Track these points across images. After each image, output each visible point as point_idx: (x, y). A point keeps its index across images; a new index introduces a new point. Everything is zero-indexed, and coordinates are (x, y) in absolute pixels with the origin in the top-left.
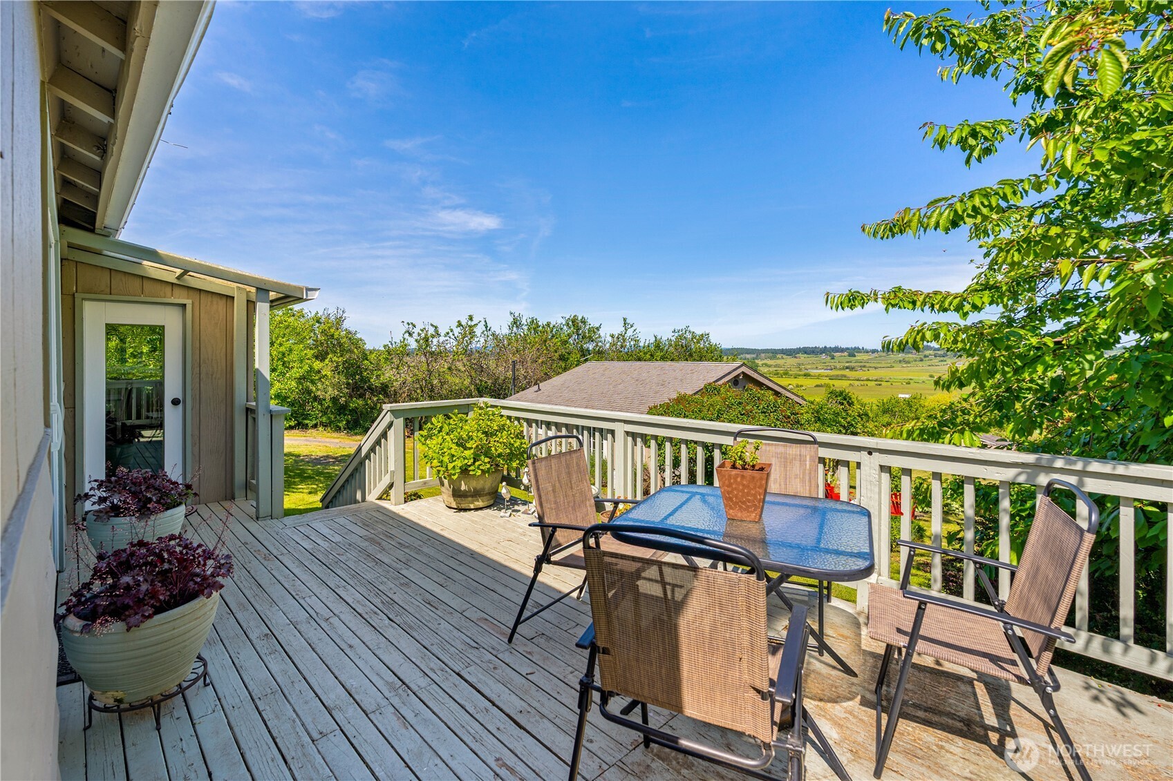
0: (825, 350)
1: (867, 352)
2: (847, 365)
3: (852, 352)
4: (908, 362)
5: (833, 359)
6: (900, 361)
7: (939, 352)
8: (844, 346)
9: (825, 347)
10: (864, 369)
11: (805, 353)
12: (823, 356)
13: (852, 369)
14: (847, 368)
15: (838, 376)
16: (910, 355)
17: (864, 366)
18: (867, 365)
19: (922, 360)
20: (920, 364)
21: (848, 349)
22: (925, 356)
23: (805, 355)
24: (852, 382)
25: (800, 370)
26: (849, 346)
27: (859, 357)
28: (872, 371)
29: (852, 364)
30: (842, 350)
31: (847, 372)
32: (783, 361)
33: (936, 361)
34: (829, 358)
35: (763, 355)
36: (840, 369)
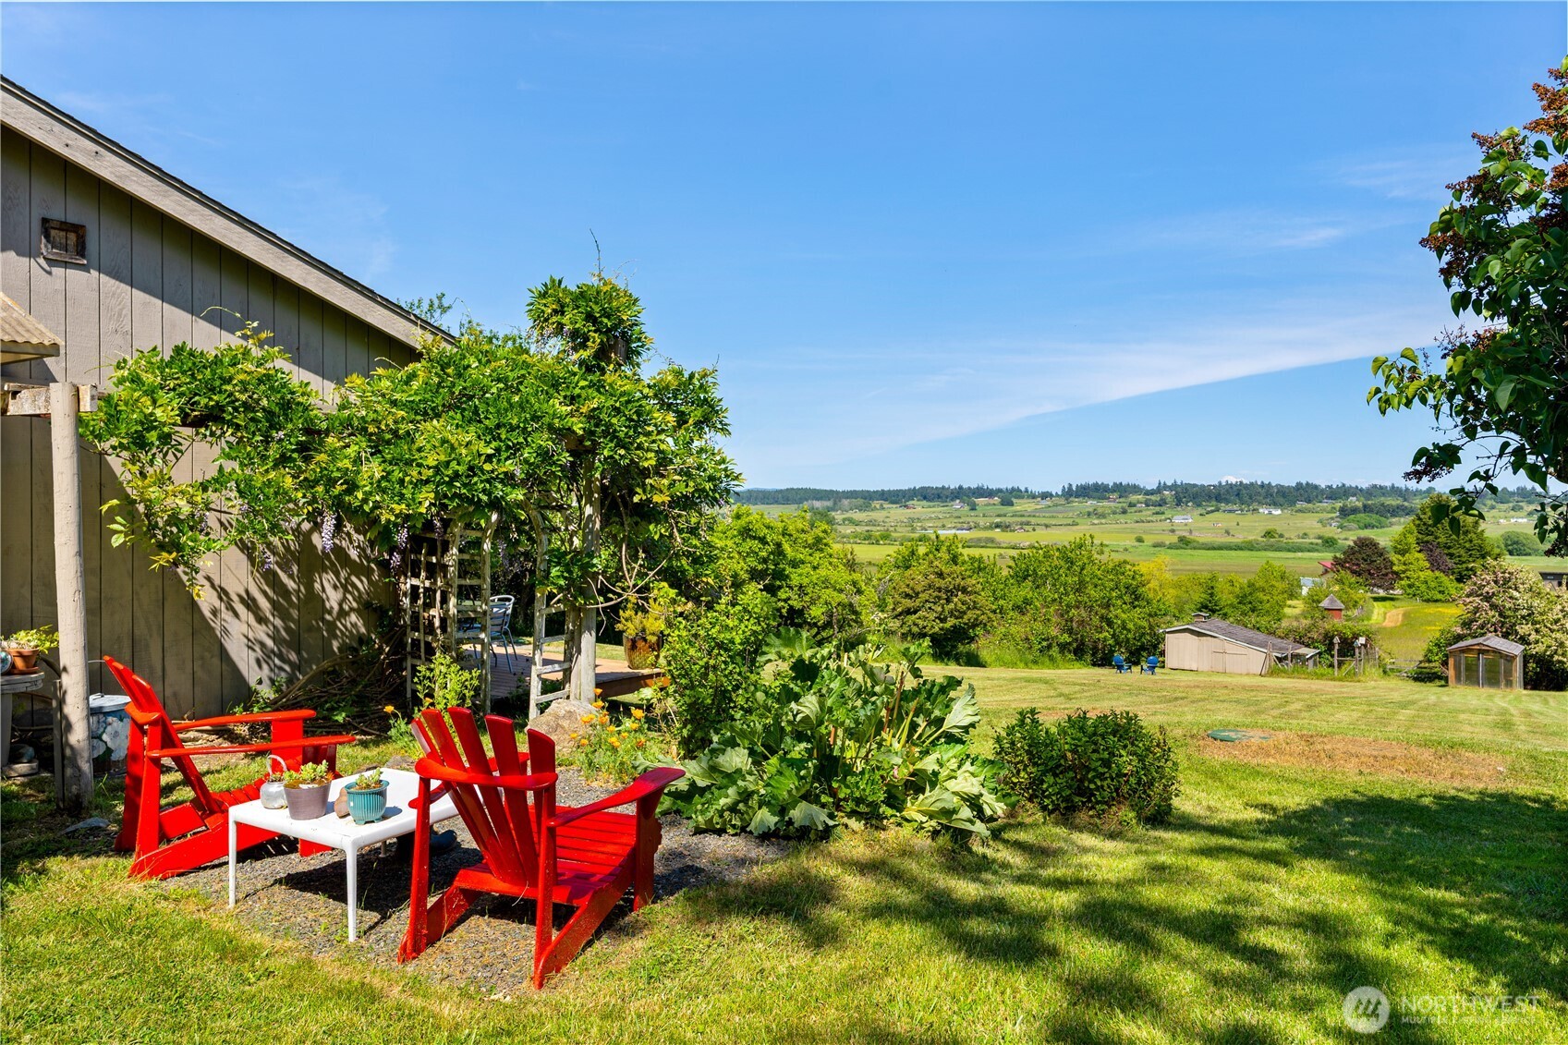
0: (960, 494)
1: (1034, 497)
2: (998, 520)
3: (1008, 497)
4: (1103, 516)
5: (973, 509)
6: (1089, 514)
7: (1153, 498)
8: (993, 486)
9: (961, 488)
10: (1027, 527)
11: (925, 498)
12: (957, 504)
13: (1005, 527)
14: (997, 526)
15: (979, 540)
16: (1105, 503)
17: (1028, 523)
18: (1033, 520)
19: (1124, 512)
20: (1122, 518)
21: (1000, 491)
22: (1131, 505)
23: (924, 503)
24: (1002, 551)
25: (913, 530)
26: (1003, 486)
27: (1021, 506)
28: (1041, 532)
29: (1007, 520)
30: (989, 493)
31: (997, 534)
32: (884, 513)
33: (1148, 513)
34: (967, 508)
35: (846, 502)
36: (986, 528)
